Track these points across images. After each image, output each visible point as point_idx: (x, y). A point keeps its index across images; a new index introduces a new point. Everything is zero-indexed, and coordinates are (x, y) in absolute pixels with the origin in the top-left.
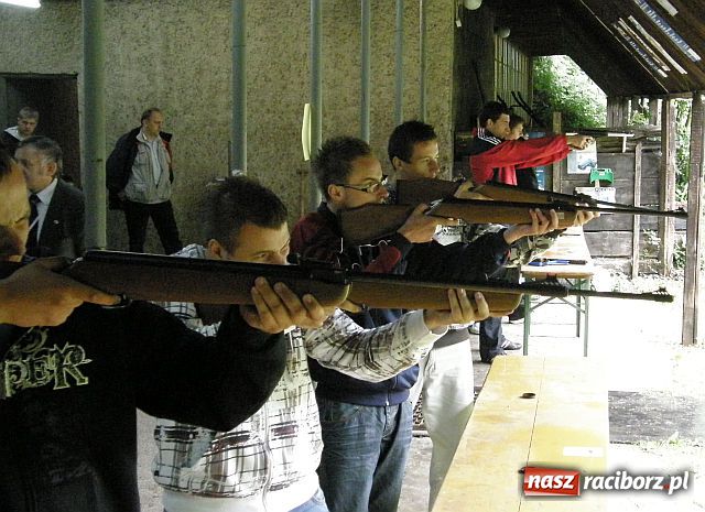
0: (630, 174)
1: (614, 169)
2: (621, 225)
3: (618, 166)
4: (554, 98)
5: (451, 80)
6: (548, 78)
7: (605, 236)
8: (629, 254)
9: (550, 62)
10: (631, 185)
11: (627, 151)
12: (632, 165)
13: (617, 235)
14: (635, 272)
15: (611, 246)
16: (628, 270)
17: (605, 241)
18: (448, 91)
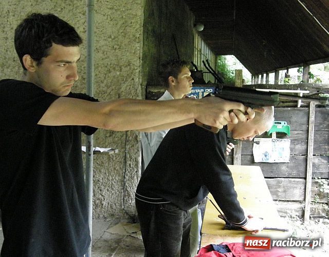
0: (304, 127)
1: (289, 122)
2: (294, 173)
3: (294, 119)
4: (226, 75)
5: (142, 38)
6: (224, 66)
7: (279, 182)
8: (301, 199)
9: (225, 59)
10: (304, 136)
11: (301, 107)
12: (305, 119)
13: (290, 181)
14: (307, 215)
15: (285, 191)
16: (300, 214)
17: (279, 187)
18: (138, 47)
